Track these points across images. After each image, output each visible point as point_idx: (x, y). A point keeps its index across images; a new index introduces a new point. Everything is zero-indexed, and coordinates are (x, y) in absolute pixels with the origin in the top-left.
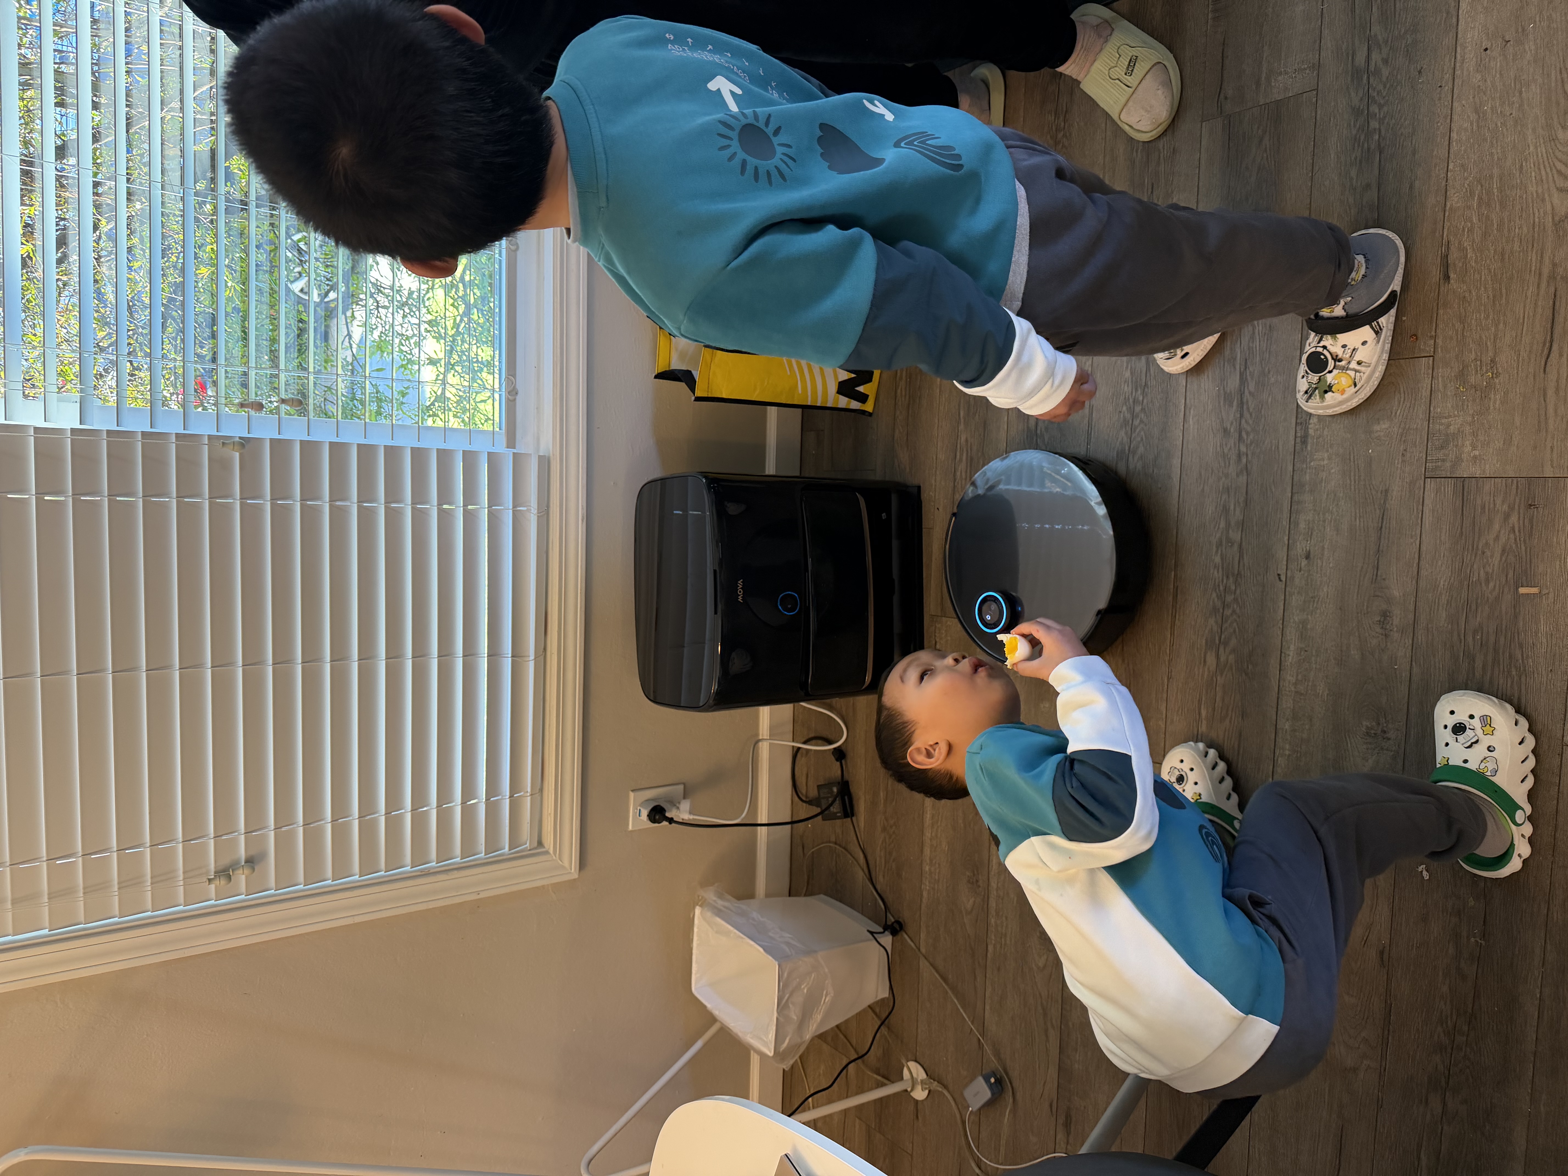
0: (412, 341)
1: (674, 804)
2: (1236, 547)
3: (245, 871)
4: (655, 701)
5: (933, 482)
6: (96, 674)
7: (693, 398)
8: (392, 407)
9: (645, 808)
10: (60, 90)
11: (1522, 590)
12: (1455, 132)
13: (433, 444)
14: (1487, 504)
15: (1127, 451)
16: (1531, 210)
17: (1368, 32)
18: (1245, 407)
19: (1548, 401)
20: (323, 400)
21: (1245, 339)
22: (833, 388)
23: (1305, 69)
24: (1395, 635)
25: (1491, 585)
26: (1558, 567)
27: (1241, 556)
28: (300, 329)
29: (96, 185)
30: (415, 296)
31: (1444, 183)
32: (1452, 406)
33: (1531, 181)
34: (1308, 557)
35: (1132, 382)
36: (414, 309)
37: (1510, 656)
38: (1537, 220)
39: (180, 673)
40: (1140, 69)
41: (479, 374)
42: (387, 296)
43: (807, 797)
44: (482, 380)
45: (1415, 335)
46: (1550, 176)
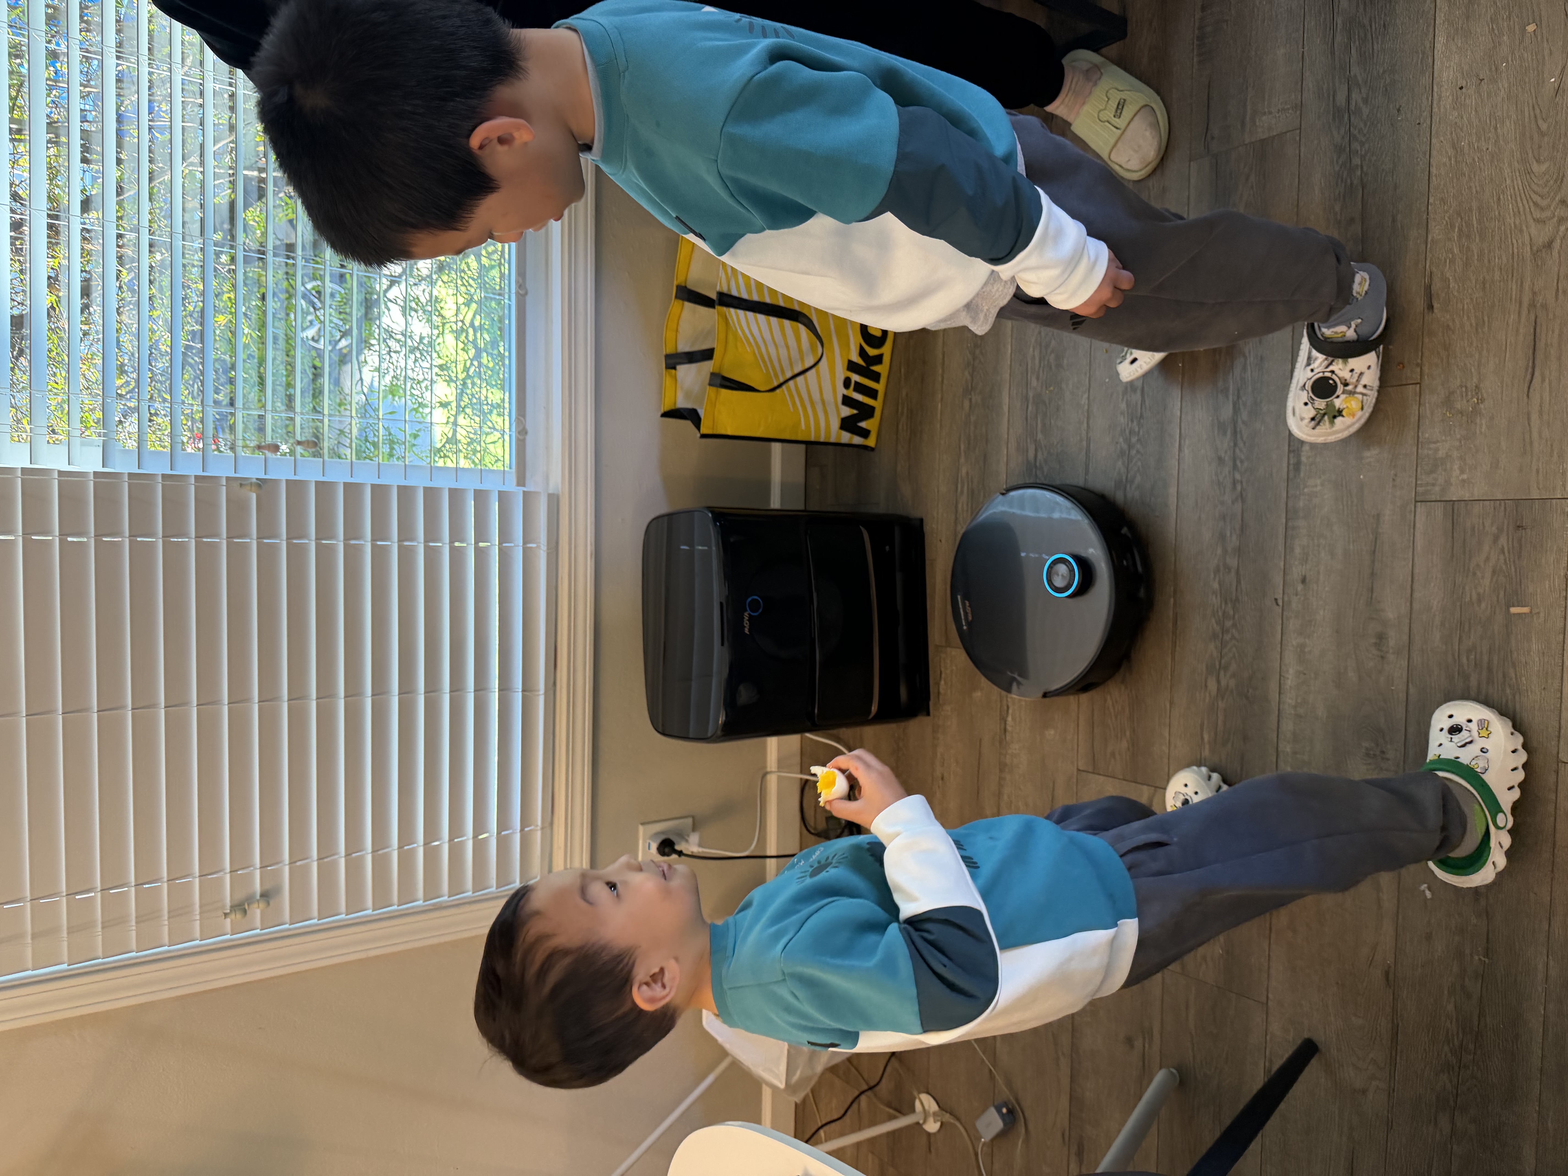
0: (423, 385)
1: (683, 836)
2: (1233, 574)
3: (260, 905)
4: (664, 734)
5: (935, 514)
6: (116, 712)
7: (699, 435)
8: (405, 449)
9: (654, 841)
10: (85, 149)
11: (1514, 610)
12: (1434, 168)
13: (445, 484)
14: (1476, 526)
15: (1124, 481)
16: (1510, 241)
17: (1348, 72)
18: (1239, 436)
19: (1532, 424)
20: (336, 442)
21: (1237, 370)
22: (835, 424)
23: (1288, 109)
24: (1391, 657)
25: (1483, 605)
26: (1547, 586)
27: (1239, 582)
28: (314, 374)
29: (119, 236)
30: (425, 341)
31: (1425, 217)
32: (1440, 432)
33: (1509, 214)
34: (1304, 581)
35: (1128, 413)
36: (425, 354)
37: (1504, 676)
38: (1516, 250)
39: (198, 710)
40: (1127, 113)
41: (489, 416)
42: (398, 341)
43: (815, 829)
44: (491, 421)
45: (1403, 364)
46: (1527, 207)
